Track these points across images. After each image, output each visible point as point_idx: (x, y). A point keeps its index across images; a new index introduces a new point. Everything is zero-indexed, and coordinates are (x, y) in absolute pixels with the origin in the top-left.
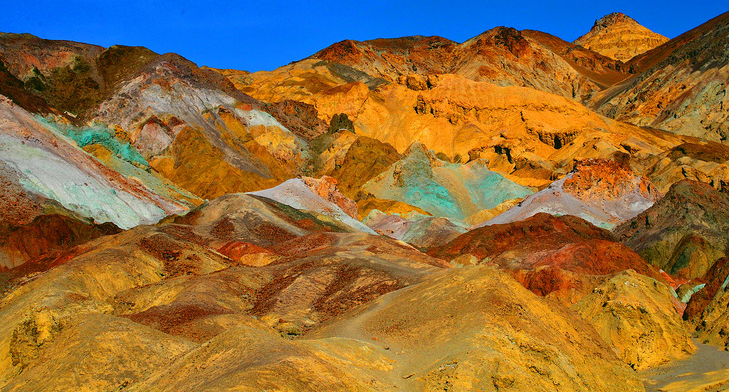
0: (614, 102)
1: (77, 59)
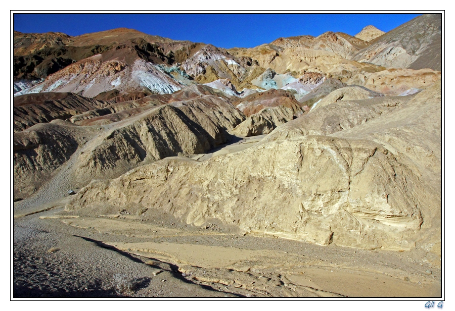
0: (360, 54)
1: (183, 47)
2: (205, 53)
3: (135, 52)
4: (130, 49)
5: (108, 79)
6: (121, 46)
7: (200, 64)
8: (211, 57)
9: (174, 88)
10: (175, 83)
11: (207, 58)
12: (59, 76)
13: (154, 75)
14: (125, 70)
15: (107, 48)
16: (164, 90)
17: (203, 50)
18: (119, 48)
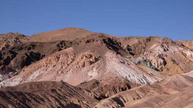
1: (139, 41)
2: (163, 46)
3: (104, 45)
4: (99, 42)
5: (84, 70)
6: (90, 40)
7: (160, 56)
8: (168, 49)
9: (148, 79)
10: (147, 73)
11: (165, 50)
12: (37, 67)
13: (127, 66)
14: (99, 62)
15: (71, 43)
16: (140, 81)
17: (159, 42)
18: (88, 42)
